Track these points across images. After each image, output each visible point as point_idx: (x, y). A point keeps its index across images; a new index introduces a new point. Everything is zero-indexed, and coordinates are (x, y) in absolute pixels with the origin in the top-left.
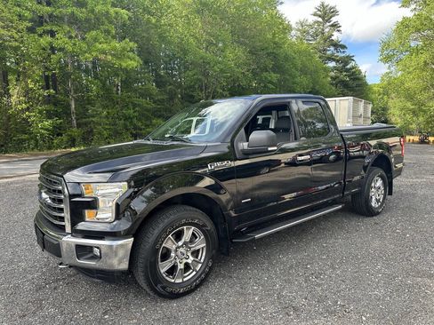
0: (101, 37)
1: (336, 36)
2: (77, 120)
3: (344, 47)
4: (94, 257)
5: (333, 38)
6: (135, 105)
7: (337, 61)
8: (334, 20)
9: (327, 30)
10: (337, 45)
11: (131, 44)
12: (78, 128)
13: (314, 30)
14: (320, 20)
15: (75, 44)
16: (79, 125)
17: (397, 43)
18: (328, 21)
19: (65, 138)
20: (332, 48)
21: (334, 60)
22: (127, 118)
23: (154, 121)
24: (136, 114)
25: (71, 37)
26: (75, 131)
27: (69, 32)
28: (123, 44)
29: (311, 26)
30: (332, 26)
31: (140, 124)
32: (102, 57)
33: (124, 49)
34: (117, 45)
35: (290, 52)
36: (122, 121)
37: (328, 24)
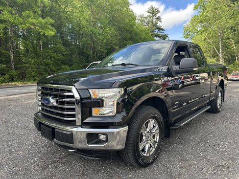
0: (32, 15)
1: (159, 24)
2: (15, 65)
3: (163, 30)
4: (100, 142)
5: (158, 25)
6: (51, 58)
7: (160, 37)
8: (158, 15)
9: (154, 20)
10: (159, 29)
11: (51, 20)
12: (15, 70)
13: (147, 20)
14: (151, 15)
15: (15, 19)
16: (16, 69)
17: (191, 28)
18: (155, 16)
19: (7, 76)
20: (157, 30)
21: (158, 36)
22: (46, 65)
23: (63, 67)
24: (52, 62)
25: (12, 14)
26: (14, 72)
27: (11, 11)
28: (46, 20)
29: (146, 18)
30: (157, 18)
31: (54, 68)
32: (33, 27)
33: (46, 23)
34: (43, 21)
35: (138, 30)
36: (44, 67)
37: (155, 17)
